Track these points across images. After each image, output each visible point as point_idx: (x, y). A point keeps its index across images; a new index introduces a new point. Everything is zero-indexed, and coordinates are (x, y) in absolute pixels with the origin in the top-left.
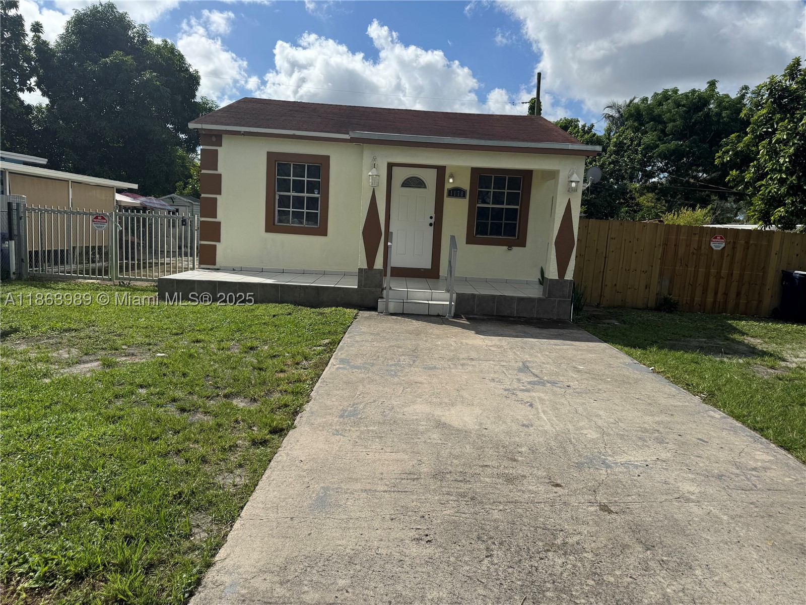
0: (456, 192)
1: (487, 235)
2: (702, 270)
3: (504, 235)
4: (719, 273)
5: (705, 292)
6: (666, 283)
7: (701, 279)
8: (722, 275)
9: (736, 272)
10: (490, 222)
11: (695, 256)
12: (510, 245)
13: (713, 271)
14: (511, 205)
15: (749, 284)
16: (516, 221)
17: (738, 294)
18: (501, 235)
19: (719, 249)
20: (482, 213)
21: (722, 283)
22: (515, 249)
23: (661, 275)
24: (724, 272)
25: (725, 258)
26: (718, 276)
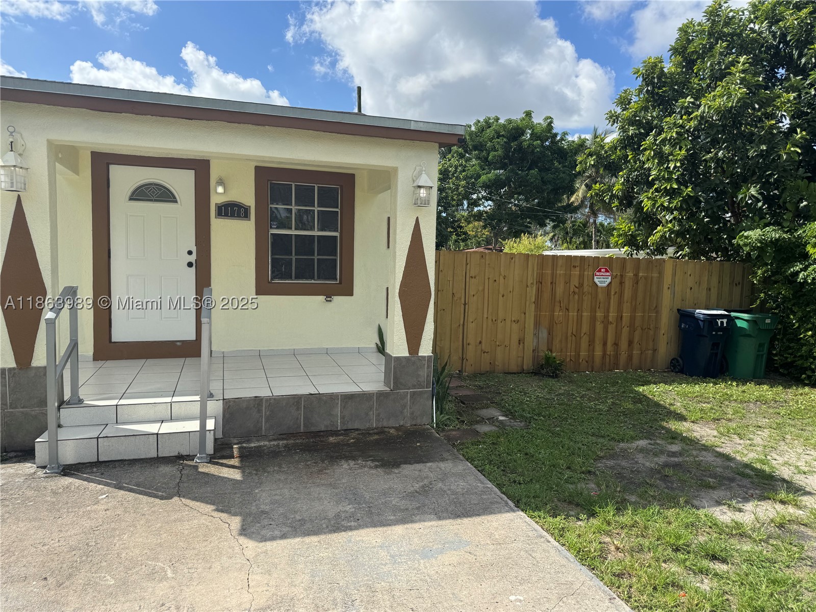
0: (232, 210)
1: (291, 278)
2: (586, 314)
3: (319, 278)
4: (606, 317)
5: (591, 342)
6: (544, 334)
7: (585, 328)
8: (611, 319)
9: (626, 315)
10: (294, 258)
11: (576, 297)
12: (329, 294)
13: (599, 314)
14: (325, 231)
15: (642, 329)
16: (336, 255)
17: (630, 343)
18: (313, 278)
19: (605, 285)
20: (280, 244)
21: (611, 329)
22: (337, 299)
23: (537, 324)
24: (612, 315)
25: (612, 297)
26: (606, 322)
